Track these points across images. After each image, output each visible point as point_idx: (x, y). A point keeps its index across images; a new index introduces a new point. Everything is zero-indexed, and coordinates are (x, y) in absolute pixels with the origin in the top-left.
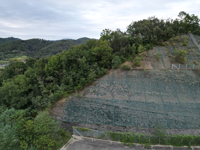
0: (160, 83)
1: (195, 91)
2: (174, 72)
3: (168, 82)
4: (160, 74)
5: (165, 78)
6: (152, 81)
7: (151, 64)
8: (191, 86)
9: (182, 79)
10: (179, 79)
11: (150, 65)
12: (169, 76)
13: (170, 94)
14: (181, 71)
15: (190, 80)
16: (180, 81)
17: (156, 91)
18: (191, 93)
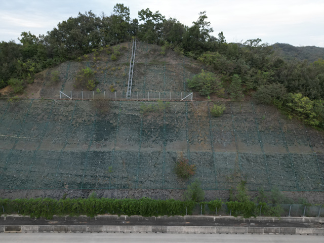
0: (26, 121)
1: (74, 133)
2: (61, 103)
3: (42, 119)
4: (36, 106)
5: (41, 112)
6: (17, 118)
7: (43, 90)
8: (73, 125)
9: (67, 114)
10: (61, 115)
11: (39, 92)
12: (48, 110)
13: (32, 138)
14: (74, 101)
15: (78, 115)
16: (61, 117)
17: (14, 134)
18: (66, 135)
